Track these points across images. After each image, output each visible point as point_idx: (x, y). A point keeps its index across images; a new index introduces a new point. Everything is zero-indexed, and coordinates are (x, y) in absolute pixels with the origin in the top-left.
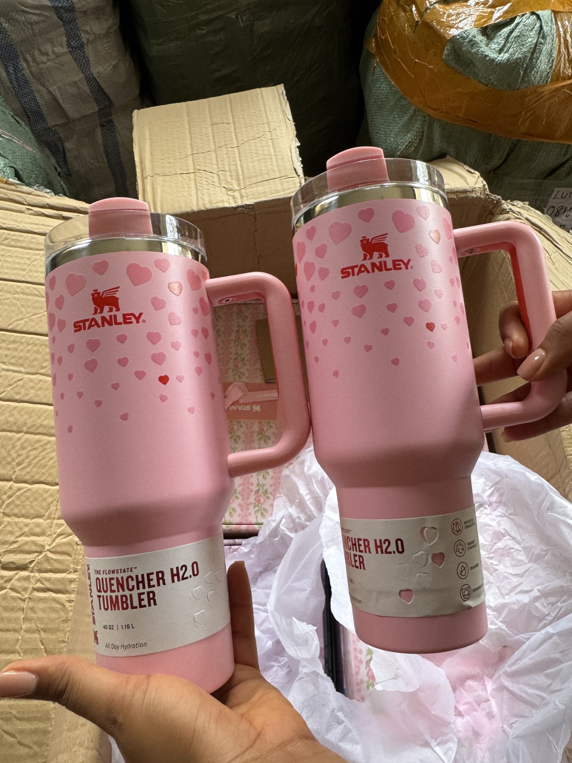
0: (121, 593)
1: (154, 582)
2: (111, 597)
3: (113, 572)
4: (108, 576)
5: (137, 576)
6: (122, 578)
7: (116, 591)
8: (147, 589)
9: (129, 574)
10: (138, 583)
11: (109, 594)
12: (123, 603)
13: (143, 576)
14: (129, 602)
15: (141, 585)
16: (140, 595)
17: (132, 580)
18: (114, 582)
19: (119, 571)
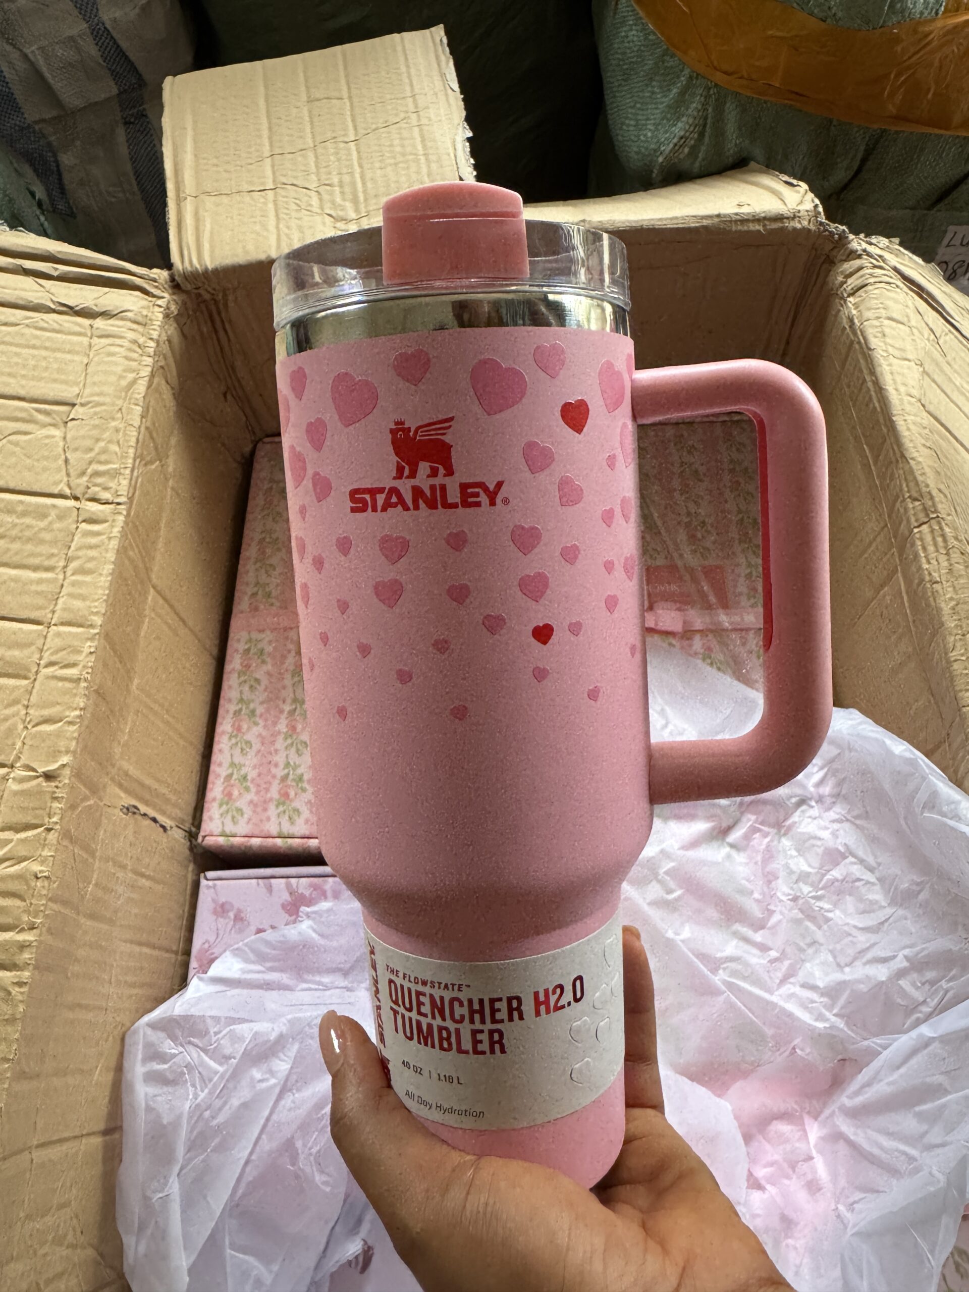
0: (438, 1022)
1: (503, 1015)
2: (419, 1023)
3: (424, 983)
4: (414, 988)
5: (470, 1001)
6: (442, 998)
7: (430, 1016)
8: (489, 1026)
9: (456, 994)
10: (472, 1012)
11: (414, 1015)
12: (441, 1039)
13: (481, 1001)
14: (453, 1039)
15: (477, 1017)
16: (474, 1033)
17: (461, 1005)
18: (425, 1000)
19: (437, 985)
